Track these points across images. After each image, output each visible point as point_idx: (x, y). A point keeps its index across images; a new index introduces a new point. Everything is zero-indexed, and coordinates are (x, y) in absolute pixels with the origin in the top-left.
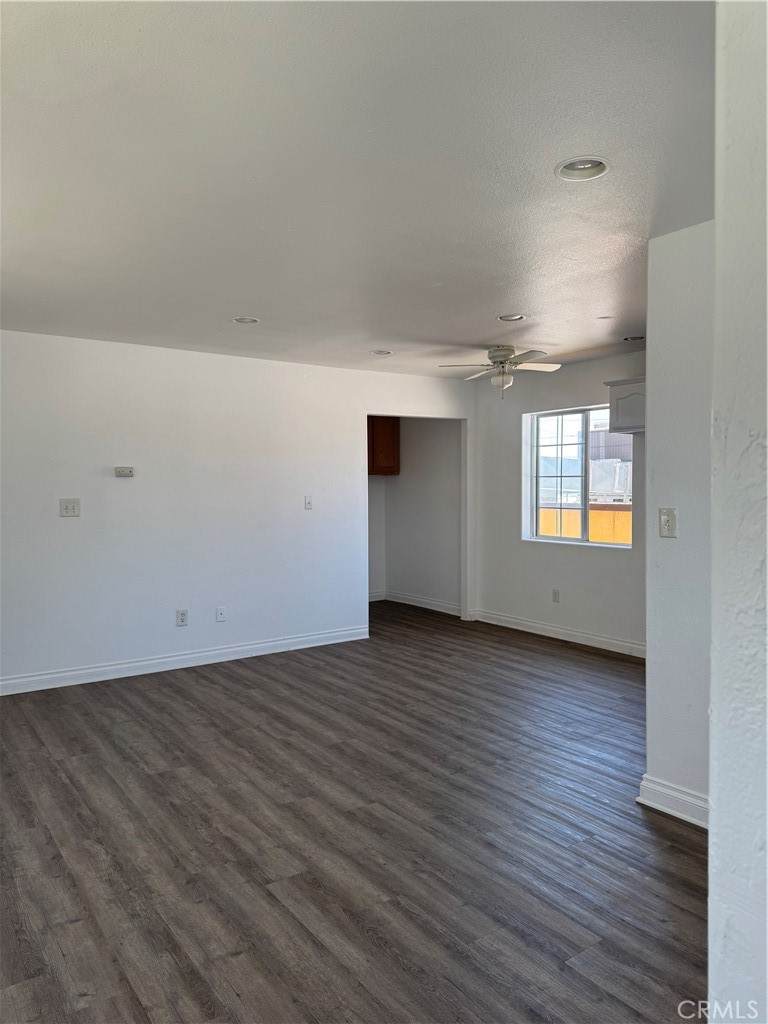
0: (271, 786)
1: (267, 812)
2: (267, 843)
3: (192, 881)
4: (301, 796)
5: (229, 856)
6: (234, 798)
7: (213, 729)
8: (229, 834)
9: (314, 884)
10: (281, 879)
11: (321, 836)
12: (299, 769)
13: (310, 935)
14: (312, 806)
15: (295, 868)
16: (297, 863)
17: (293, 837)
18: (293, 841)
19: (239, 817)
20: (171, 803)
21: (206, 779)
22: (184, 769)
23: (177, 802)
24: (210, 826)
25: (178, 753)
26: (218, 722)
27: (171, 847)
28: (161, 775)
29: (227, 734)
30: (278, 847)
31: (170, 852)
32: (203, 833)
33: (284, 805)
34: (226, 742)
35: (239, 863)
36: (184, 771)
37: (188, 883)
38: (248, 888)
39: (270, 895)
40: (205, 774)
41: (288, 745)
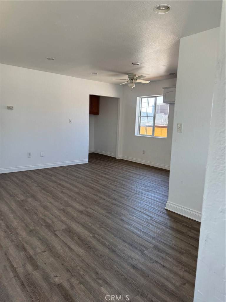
0: (57, 204)
1: (56, 211)
2: (55, 220)
3: (31, 231)
4: (66, 206)
5: (43, 224)
6: (45, 208)
7: (39, 188)
8: (43, 217)
9: (70, 232)
10: (59, 230)
11: (72, 218)
12: (66, 199)
13: (68, 246)
14: (69, 209)
15: (64, 227)
16: (64, 226)
17: (63, 218)
18: (63, 219)
19: (46, 213)
20: (25, 209)
21: (37, 202)
22: (29, 199)
23: (27, 208)
24: (38, 216)
25: (28, 194)
26: (41, 186)
27: (25, 221)
28: (22, 201)
29: (44, 189)
30: (59, 221)
31: (24, 223)
32: (35, 217)
33: (61, 209)
34: (43, 191)
35: (46, 226)
36: (29, 200)
37: (30, 231)
38: (49, 233)
39: (56, 235)
40: (37, 200)
41: (62, 192)
